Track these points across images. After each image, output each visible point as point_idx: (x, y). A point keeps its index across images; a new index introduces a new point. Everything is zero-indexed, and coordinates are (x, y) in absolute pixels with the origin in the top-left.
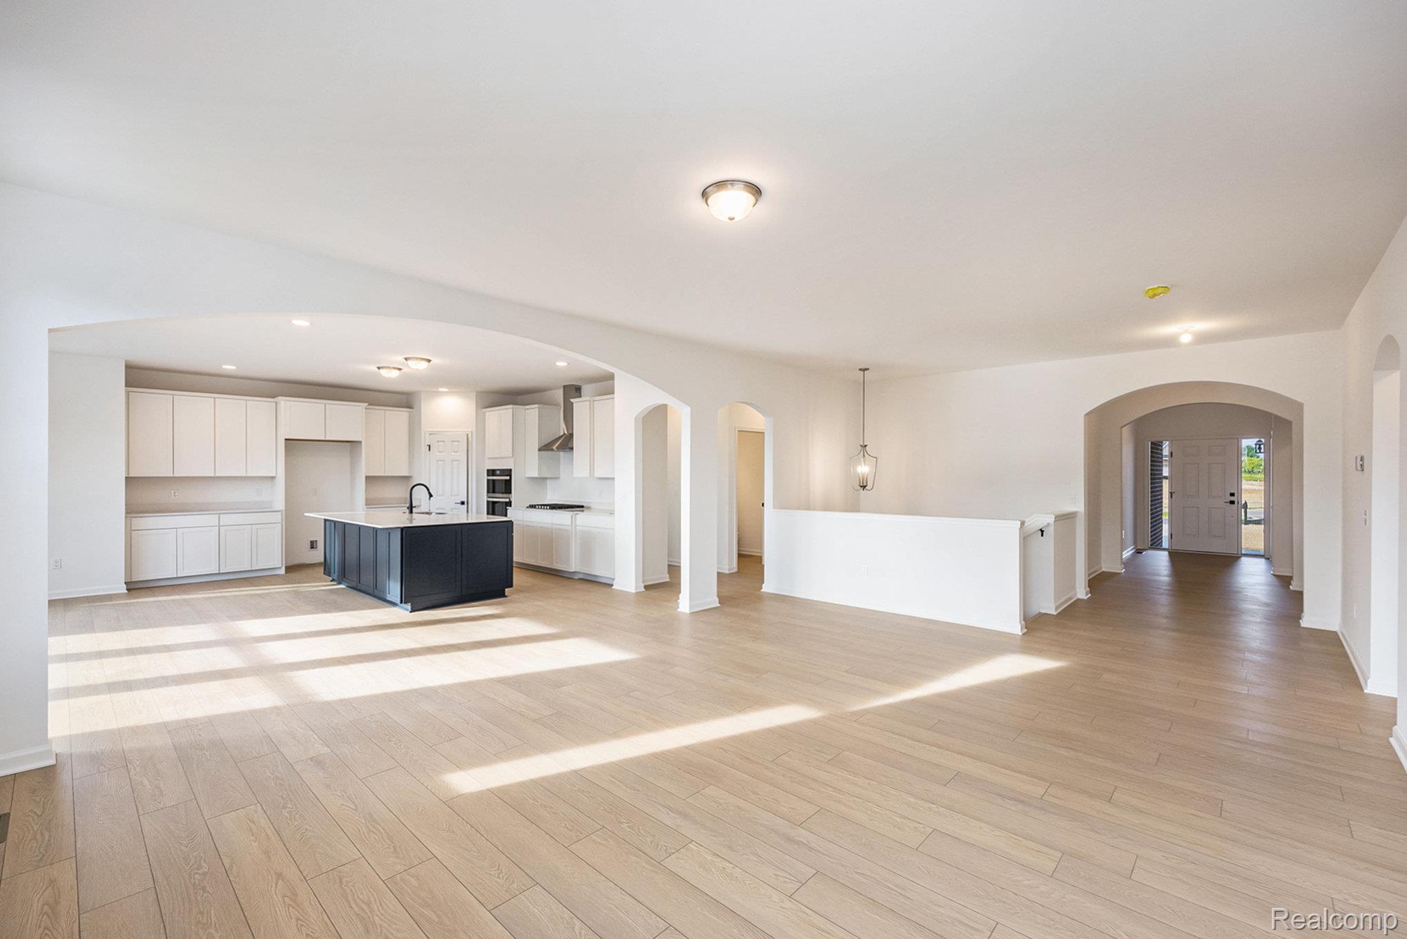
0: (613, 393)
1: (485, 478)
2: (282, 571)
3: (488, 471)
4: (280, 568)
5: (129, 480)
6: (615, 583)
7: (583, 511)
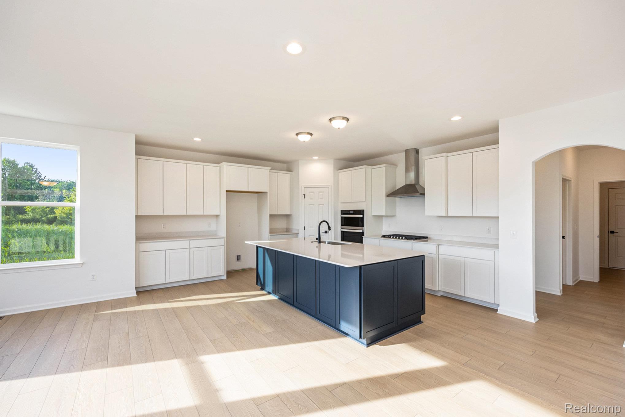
0: (498, 143)
1: (339, 216)
2: (225, 278)
3: (342, 211)
4: (224, 275)
5: (138, 217)
6: (499, 308)
7: (427, 241)
